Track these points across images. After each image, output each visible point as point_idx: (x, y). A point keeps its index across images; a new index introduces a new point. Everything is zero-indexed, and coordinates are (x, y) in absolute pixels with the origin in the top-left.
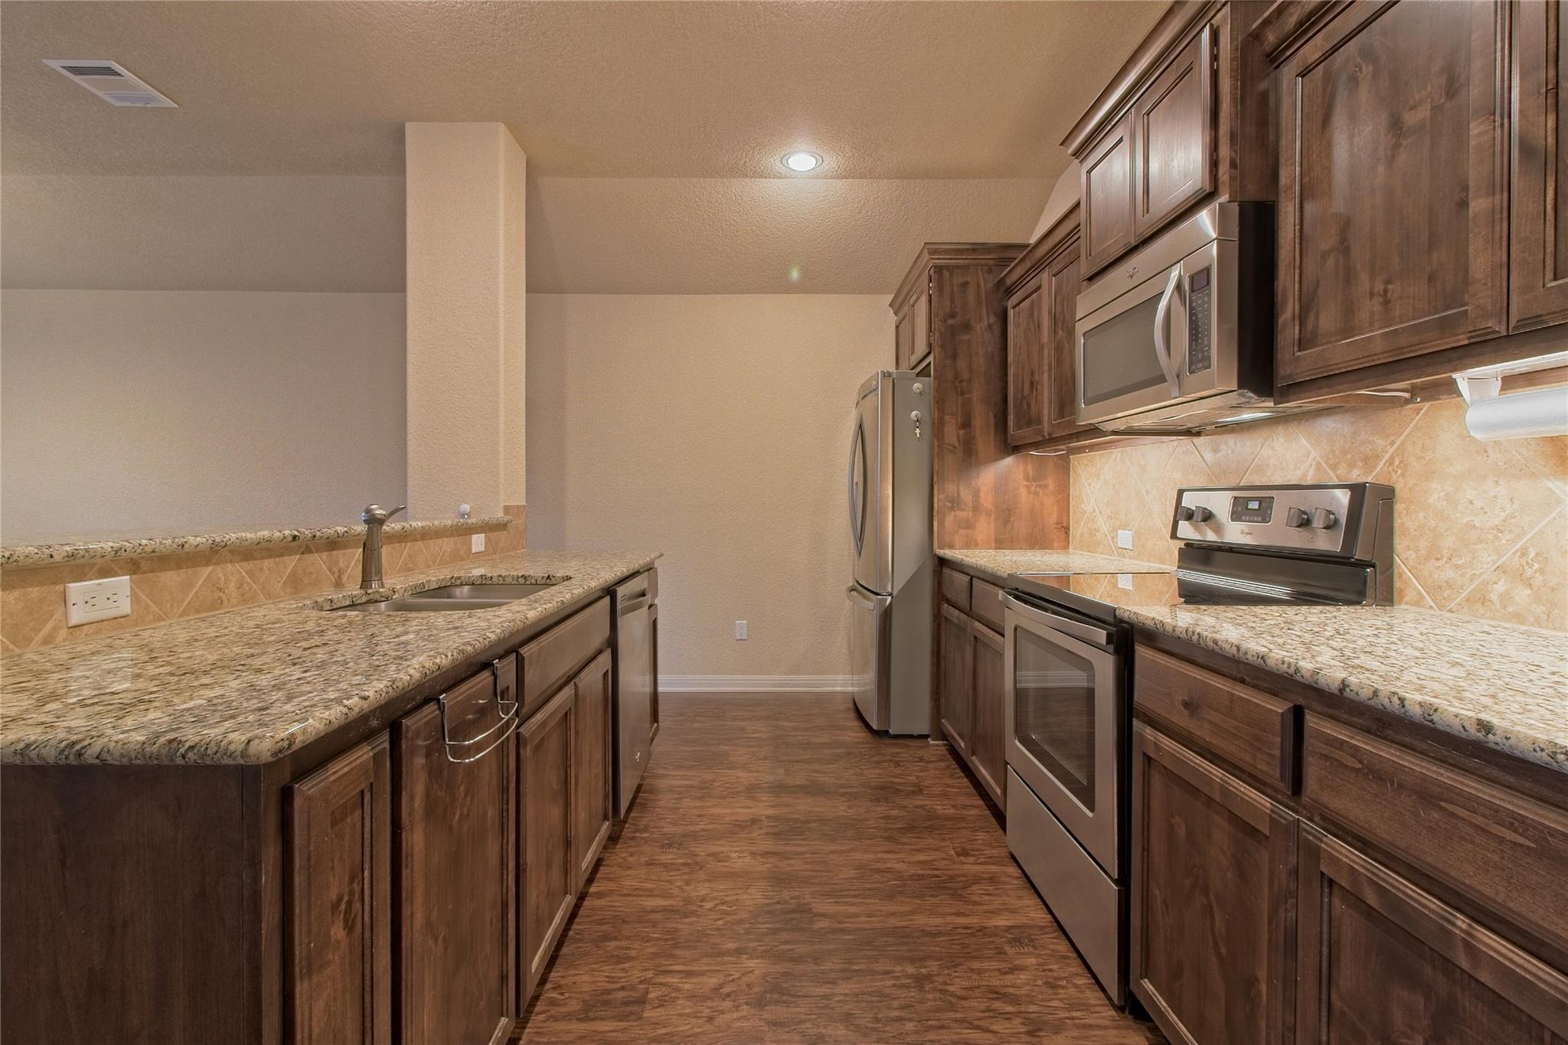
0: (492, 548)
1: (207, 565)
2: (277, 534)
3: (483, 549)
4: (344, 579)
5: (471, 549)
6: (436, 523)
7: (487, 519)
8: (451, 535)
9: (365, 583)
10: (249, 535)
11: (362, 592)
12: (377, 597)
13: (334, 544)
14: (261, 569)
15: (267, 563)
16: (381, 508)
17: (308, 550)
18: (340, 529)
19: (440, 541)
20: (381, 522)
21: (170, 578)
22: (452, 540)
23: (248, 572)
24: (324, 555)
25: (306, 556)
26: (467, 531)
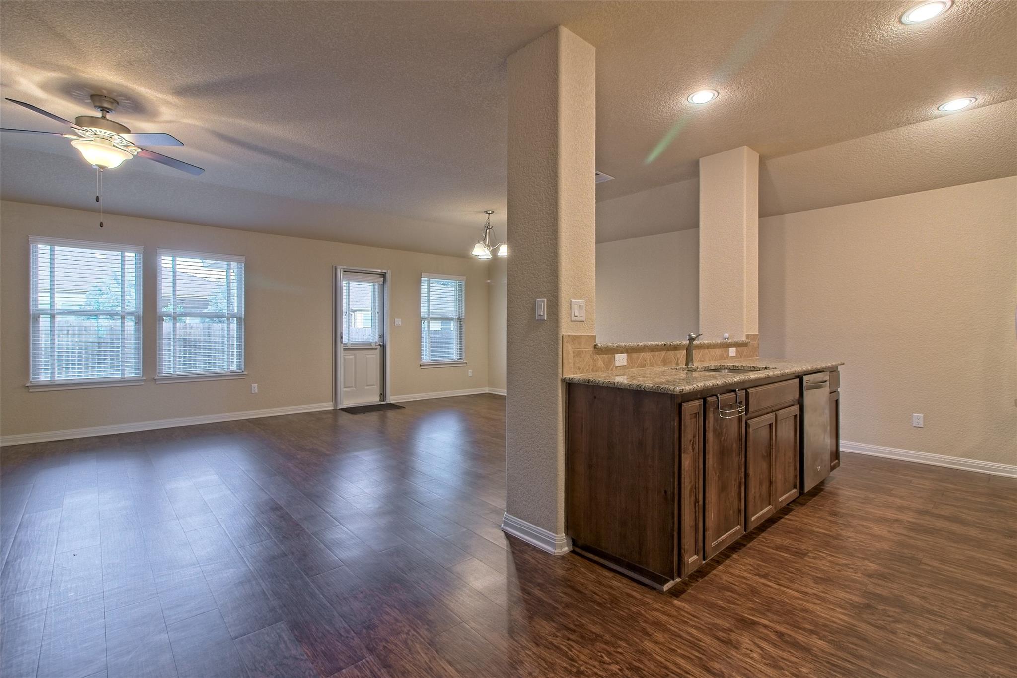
0: (739, 355)
1: (642, 352)
2: (660, 343)
3: (735, 355)
4: (679, 361)
5: (729, 355)
6: (714, 342)
7: (737, 340)
8: (720, 347)
9: (687, 364)
10: (653, 343)
11: (686, 367)
12: (691, 369)
13: (676, 348)
14: (655, 355)
15: (657, 353)
16: (694, 334)
17: (668, 350)
18: (679, 342)
19: (714, 350)
20: (694, 339)
21: (634, 355)
22: (720, 350)
23: (652, 356)
24: (673, 352)
25: (668, 352)
26: (726, 346)
